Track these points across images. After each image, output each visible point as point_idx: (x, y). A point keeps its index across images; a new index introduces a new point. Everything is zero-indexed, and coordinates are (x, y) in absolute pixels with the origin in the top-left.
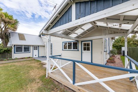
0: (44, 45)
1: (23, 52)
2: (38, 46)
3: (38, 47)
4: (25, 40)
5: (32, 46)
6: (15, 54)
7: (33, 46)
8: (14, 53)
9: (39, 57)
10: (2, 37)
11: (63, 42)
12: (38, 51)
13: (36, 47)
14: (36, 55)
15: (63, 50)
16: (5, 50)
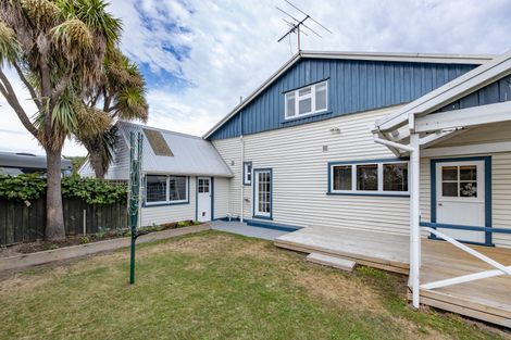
0: (229, 174)
2: (212, 178)
3: (210, 183)
4: (172, 155)
5: (193, 176)
6: (146, 209)
7: (196, 177)
8: (143, 206)
9: (212, 219)
10: (93, 142)
11: (330, 164)
12: (212, 196)
13: (205, 183)
14: (204, 214)
15: (329, 193)
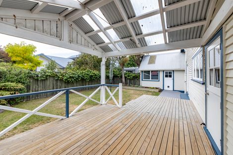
1: (150, 80)
3: (172, 73)
5: (161, 71)
7: (163, 71)
8: (142, 80)
12: (173, 79)
14: (168, 87)
16: (133, 77)
